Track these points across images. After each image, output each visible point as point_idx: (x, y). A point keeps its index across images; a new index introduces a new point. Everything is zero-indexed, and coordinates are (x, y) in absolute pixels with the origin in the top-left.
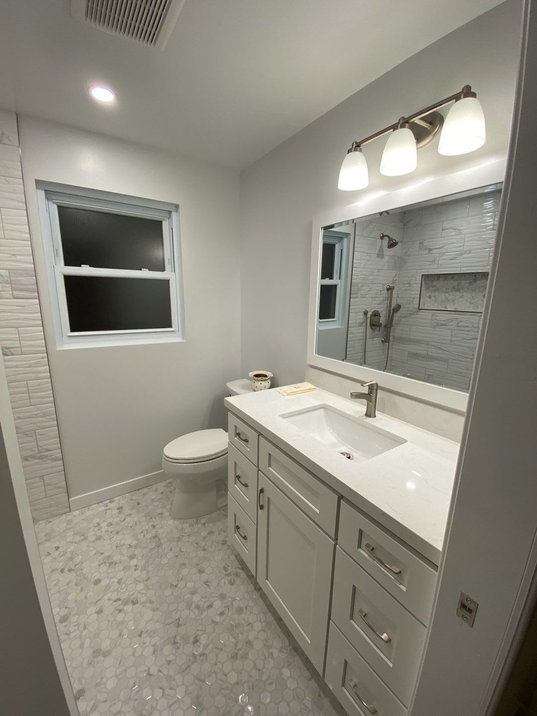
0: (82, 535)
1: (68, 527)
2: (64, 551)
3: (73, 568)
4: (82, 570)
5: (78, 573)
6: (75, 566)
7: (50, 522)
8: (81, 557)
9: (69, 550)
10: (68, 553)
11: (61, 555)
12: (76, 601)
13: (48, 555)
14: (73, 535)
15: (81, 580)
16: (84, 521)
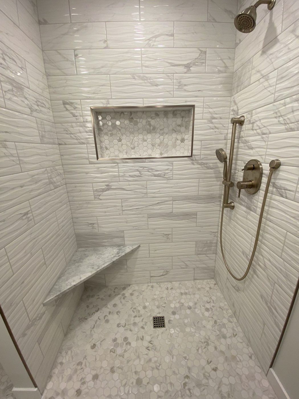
0: (229, 395)
1: (244, 377)
2: (209, 376)
3: (187, 388)
4: (182, 396)
5: (180, 393)
6: (189, 390)
7: (251, 357)
8: (198, 394)
9: (210, 381)
10: (207, 381)
11: (206, 374)
12: (151, 391)
13: (208, 362)
14: (231, 384)
15: (170, 396)
16: (251, 394)
